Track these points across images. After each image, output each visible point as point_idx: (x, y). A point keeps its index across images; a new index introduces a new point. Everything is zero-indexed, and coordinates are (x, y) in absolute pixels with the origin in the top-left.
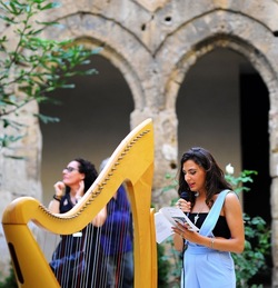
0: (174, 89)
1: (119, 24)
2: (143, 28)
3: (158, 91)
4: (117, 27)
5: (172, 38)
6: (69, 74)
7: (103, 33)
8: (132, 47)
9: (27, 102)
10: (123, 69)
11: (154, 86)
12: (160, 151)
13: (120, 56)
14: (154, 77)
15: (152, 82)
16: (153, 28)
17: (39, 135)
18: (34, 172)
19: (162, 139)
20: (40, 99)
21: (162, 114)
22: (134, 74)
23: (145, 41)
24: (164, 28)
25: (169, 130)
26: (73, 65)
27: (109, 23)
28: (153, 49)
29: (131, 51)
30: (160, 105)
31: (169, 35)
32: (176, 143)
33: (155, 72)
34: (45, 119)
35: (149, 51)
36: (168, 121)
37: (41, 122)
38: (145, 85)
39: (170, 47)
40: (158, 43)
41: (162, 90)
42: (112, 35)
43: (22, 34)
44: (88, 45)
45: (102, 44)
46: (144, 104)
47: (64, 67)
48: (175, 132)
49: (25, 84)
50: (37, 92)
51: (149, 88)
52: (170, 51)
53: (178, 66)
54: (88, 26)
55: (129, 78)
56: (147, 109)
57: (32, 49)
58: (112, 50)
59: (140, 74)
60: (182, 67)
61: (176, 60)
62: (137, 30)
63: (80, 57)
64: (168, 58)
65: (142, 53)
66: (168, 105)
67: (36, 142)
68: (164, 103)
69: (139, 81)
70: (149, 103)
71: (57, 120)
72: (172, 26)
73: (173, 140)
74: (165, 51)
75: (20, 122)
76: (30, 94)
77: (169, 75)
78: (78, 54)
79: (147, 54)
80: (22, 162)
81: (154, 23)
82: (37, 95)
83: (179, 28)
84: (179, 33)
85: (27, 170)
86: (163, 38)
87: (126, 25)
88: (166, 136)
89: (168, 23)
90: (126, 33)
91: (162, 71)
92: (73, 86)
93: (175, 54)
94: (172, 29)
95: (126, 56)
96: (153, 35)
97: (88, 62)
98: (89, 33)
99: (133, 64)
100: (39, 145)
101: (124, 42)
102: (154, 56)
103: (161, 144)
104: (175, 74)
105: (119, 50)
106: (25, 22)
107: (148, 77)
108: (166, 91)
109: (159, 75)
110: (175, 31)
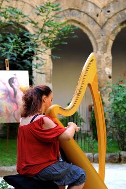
0: (111, 43)
1: (87, 14)
2: (97, 16)
3: (104, 44)
4: (86, 15)
5: (110, 20)
6: (65, 38)
7: (80, 18)
8: (92, 24)
9: (46, 49)
10: (88, 34)
11: (102, 42)
12: (104, 71)
13: (87, 28)
14: (102, 37)
15: (101, 40)
16: (102, 15)
17: (51, 63)
18: (49, 79)
19: (105, 65)
20: (52, 48)
21: (105, 54)
22: (93, 36)
23: (98, 22)
24: (107, 16)
25: (108, 61)
26: (67, 33)
27: (82, 14)
28: (101, 25)
29: (92, 26)
30: (104, 50)
31: (109, 19)
32: (111, 67)
33: (102, 35)
34: (54, 57)
35: (100, 26)
36: (108, 57)
37: (52, 58)
38: (98, 41)
39: (109, 24)
40: (104, 22)
41: (105, 43)
42: (84, 19)
43: (45, 21)
44: (73, 24)
45: (79, 23)
46: (97, 50)
47: (63, 34)
48: (111, 62)
49: (45, 41)
50: (50, 45)
51: (100, 43)
52: (109, 26)
53: (113, 32)
54: (73, 15)
55: (91, 38)
56: (98, 52)
57: (49, 27)
58: (83, 26)
59: (96, 36)
60: (114, 33)
61: (112, 30)
62: (95, 16)
63: (70, 30)
64: (108, 29)
65: (97, 27)
66: (108, 50)
67: (50, 66)
68: (106, 49)
69: (95, 39)
70: (100, 49)
71: (59, 58)
72: (110, 15)
73: (110, 66)
74: (107, 26)
75: (43, 58)
76: (48, 46)
77: (108, 37)
78: (69, 29)
79: (99, 27)
80: (44, 75)
81: (102, 13)
82: (51, 46)
83: (113, 16)
84: (113, 18)
85: (46, 79)
86: (106, 20)
87: (90, 14)
88: (107, 64)
89: (108, 13)
90: (90, 18)
91: (105, 35)
92: (66, 43)
93: (111, 27)
94: (110, 16)
95: (90, 28)
96: (102, 19)
97: (73, 32)
98: (74, 18)
99: (93, 32)
100: (51, 67)
101: (89, 22)
102: (102, 28)
103: (105, 67)
104: (111, 36)
105: (86, 26)
106: (47, 16)
107: (99, 38)
108: (107, 44)
109: (104, 37)
110: (111, 17)
